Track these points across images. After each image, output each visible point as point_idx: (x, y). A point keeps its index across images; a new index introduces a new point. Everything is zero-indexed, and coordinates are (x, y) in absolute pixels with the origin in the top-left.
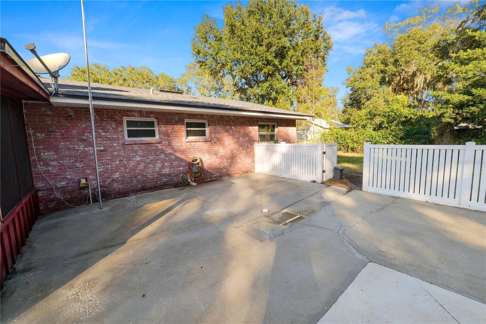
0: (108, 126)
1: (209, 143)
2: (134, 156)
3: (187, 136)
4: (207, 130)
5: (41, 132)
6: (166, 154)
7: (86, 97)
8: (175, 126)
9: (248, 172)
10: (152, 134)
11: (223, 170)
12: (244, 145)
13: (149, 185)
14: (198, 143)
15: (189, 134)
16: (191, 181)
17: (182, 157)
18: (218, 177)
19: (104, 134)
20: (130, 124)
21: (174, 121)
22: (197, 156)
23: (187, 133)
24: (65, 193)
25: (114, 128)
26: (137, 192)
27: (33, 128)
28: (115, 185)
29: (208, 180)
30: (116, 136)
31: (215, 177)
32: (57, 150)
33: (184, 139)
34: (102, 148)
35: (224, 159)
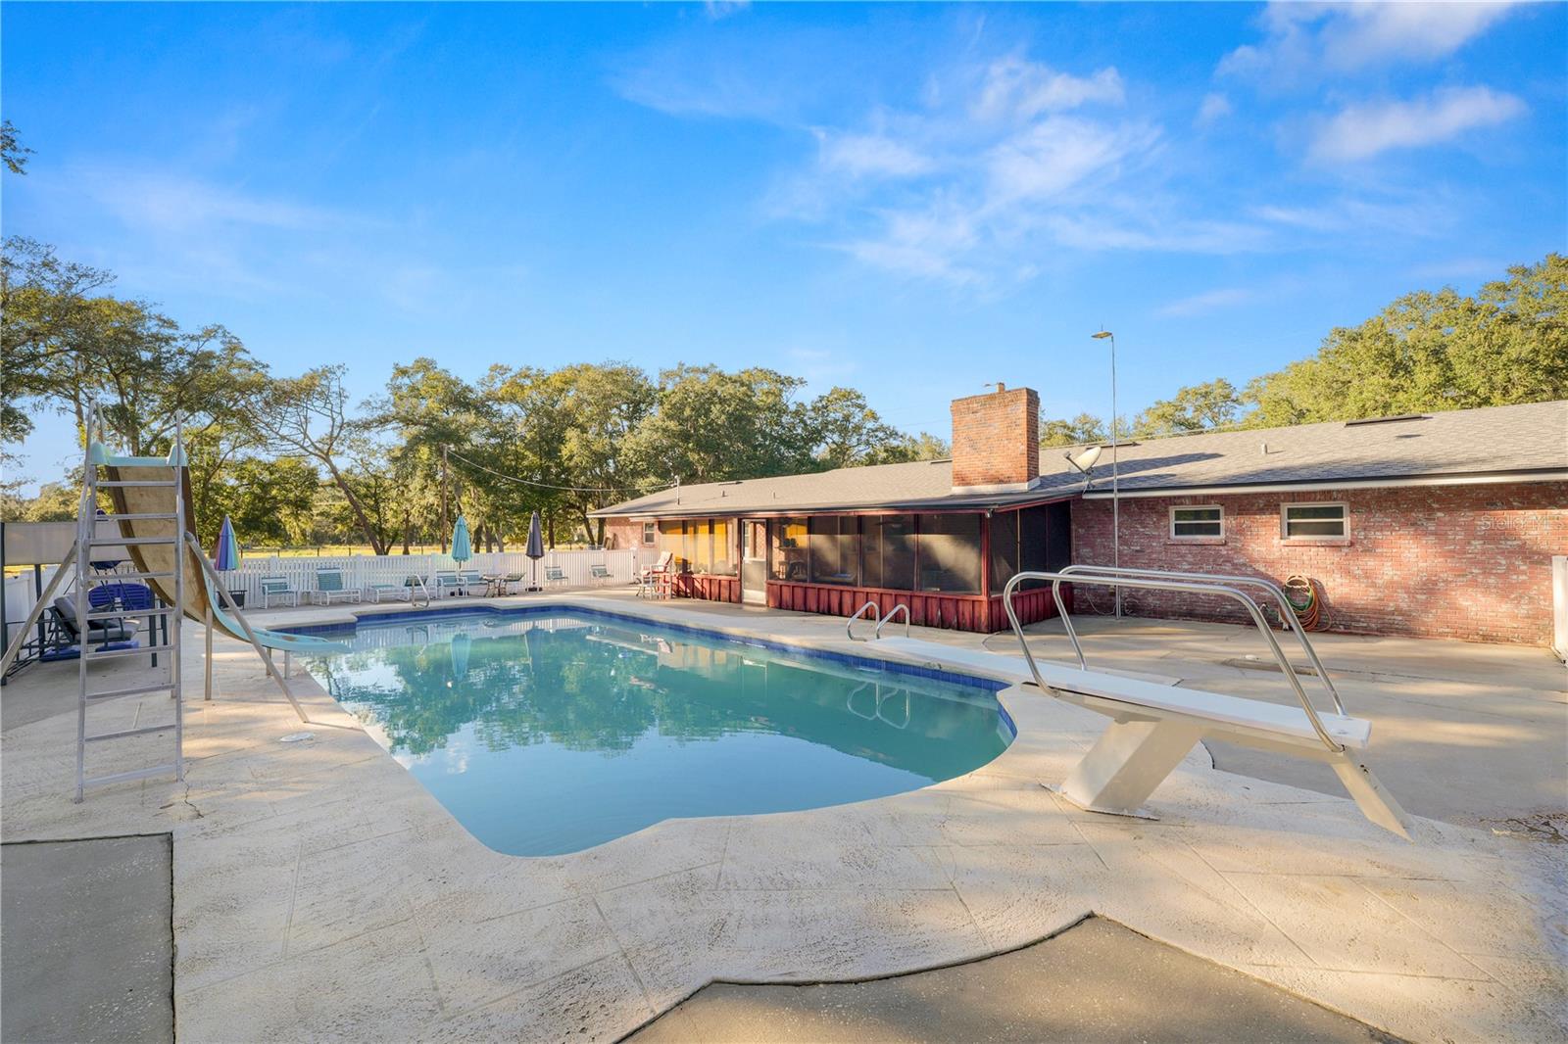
0: (1148, 521)
1: (1345, 550)
2: (1179, 563)
3: (1289, 534)
4: (1347, 521)
5: (1082, 527)
6: (1233, 565)
7: (1111, 491)
8: (1258, 517)
9: (1512, 641)
10: (1215, 530)
11: (1393, 617)
12: (1493, 561)
13: (1200, 610)
14: (1313, 549)
15: (1292, 529)
16: (1283, 621)
17: (1270, 573)
18: (1372, 630)
19: (1142, 530)
20: (1179, 515)
21: (1255, 508)
22: (1303, 574)
23: (1289, 529)
24: (1095, 596)
25: (1154, 523)
26: (1180, 616)
27: (1077, 524)
28: (1150, 599)
29: (1338, 630)
30: (1156, 533)
31: (1364, 628)
32: (1093, 547)
33: (1276, 540)
34: (1138, 548)
35: (1399, 591)
